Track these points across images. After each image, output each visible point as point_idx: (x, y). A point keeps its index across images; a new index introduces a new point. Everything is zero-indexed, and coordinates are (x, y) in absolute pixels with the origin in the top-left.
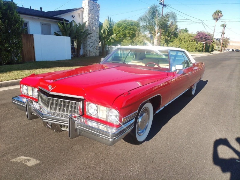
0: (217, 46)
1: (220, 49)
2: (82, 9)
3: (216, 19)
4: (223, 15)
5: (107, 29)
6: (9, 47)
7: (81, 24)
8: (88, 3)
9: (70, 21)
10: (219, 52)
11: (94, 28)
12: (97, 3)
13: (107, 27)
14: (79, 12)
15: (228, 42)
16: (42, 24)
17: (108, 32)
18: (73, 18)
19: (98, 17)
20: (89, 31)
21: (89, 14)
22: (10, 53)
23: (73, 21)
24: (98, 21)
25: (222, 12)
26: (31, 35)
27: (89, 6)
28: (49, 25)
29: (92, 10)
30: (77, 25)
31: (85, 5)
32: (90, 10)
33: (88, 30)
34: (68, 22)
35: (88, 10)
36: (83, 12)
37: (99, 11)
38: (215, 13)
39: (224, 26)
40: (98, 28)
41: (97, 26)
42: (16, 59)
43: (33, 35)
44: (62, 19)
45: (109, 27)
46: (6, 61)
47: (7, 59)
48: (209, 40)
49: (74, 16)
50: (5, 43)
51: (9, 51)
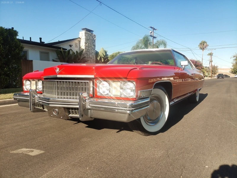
0: (207, 73)
1: (210, 75)
2: (79, 39)
3: (203, 49)
4: (208, 45)
5: (103, 56)
6: (8, 71)
7: (79, 52)
8: (85, 33)
9: (68, 50)
10: (210, 78)
11: (91, 56)
12: (93, 33)
13: (103, 55)
14: (76, 41)
15: (217, 69)
16: (41, 53)
17: (104, 59)
18: (71, 47)
19: (95, 46)
20: (86, 59)
21: (86, 43)
22: (9, 77)
23: (71, 49)
24: (94, 49)
25: (207, 42)
26: (30, 60)
27: (85, 36)
28: (48, 53)
29: (89, 39)
30: (74, 53)
31: (82, 35)
32: (87, 40)
33: (85, 57)
34: (66, 51)
35: (84, 40)
36: (80, 42)
37: (95, 41)
38: (201, 44)
39: (211, 54)
40: (95, 56)
41: (93, 54)
42: (14, 83)
43: (32, 61)
44: (60, 48)
45: (105, 54)
46: (4, 85)
47: (6, 82)
48: (199, 66)
49: (72, 45)
50: (5, 67)
51: (8, 75)
